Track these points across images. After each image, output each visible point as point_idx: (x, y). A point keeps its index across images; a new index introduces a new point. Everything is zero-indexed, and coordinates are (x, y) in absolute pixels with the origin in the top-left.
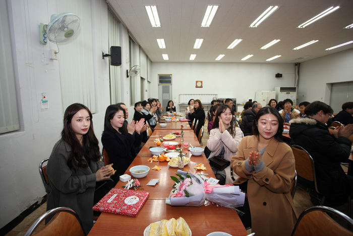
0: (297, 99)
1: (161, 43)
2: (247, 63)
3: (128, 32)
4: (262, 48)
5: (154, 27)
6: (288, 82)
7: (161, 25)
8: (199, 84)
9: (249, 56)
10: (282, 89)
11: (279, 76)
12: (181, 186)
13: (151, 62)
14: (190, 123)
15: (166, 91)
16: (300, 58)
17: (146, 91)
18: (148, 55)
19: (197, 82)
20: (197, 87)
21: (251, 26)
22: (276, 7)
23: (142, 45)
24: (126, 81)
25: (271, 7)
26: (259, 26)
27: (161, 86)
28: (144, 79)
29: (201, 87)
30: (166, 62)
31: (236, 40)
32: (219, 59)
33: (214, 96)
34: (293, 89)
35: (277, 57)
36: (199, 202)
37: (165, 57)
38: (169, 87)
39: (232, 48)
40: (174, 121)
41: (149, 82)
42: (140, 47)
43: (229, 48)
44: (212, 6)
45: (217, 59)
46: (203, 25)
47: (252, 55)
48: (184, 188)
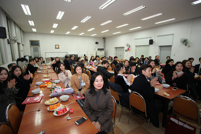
0: (105, 54)
1: (31, 23)
2: (82, 36)
3: (5, 13)
4: (88, 31)
5: (27, 15)
6: (101, 46)
7: (31, 14)
8: (57, 47)
9: (83, 34)
10: (99, 49)
11: (97, 43)
12: (54, 91)
13: (23, 32)
14: (54, 69)
15: (36, 50)
16: (105, 36)
17: (22, 51)
18: (21, 28)
19: (56, 45)
20: (56, 48)
21: (81, 22)
22: (90, 17)
23: (16, 22)
24: (8, 47)
25: (88, 17)
26: (85, 22)
27: (32, 48)
28: (20, 43)
29: (59, 48)
30: (34, 33)
31: (75, 26)
32: (68, 34)
33: (66, 53)
34: (103, 49)
35: (95, 35)
36: (60, 94)
37: (34, 30)
38: (38, 48)
39: (74, 29)
40: (44, 69)
41: (23, 45)
42: (15, 23)
43: (72, 29)
44: (61, 12)
45: (66, 34)
46: (57, 18)
47: (84, 33)
48: (55, 91)
